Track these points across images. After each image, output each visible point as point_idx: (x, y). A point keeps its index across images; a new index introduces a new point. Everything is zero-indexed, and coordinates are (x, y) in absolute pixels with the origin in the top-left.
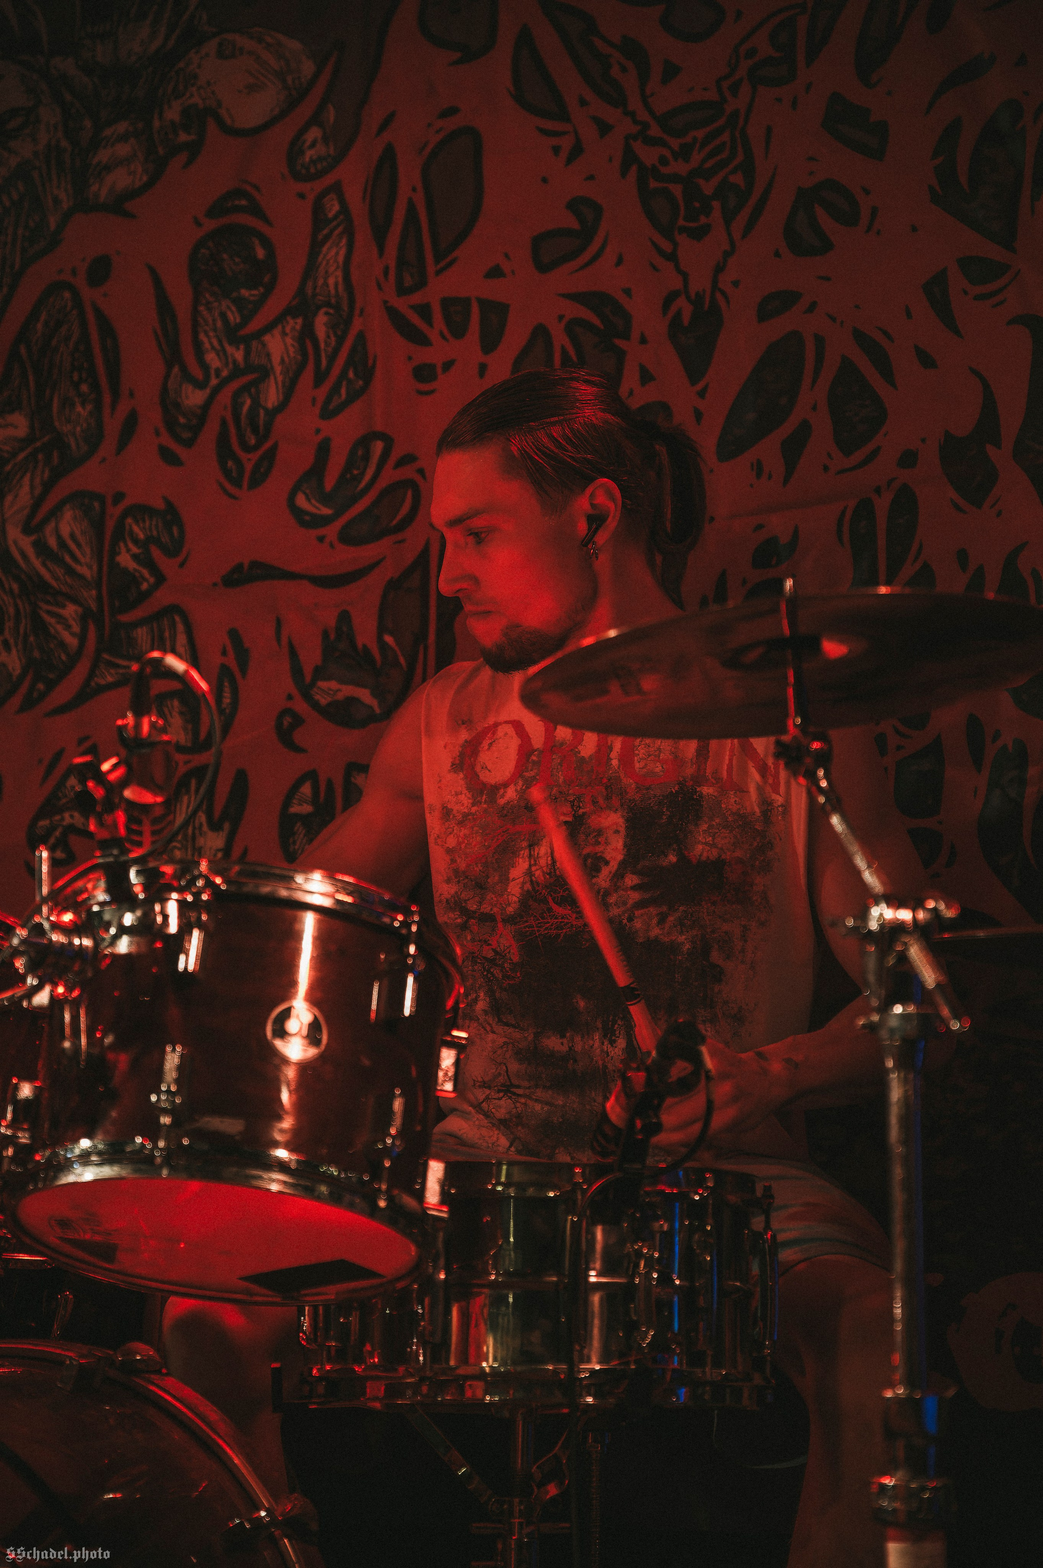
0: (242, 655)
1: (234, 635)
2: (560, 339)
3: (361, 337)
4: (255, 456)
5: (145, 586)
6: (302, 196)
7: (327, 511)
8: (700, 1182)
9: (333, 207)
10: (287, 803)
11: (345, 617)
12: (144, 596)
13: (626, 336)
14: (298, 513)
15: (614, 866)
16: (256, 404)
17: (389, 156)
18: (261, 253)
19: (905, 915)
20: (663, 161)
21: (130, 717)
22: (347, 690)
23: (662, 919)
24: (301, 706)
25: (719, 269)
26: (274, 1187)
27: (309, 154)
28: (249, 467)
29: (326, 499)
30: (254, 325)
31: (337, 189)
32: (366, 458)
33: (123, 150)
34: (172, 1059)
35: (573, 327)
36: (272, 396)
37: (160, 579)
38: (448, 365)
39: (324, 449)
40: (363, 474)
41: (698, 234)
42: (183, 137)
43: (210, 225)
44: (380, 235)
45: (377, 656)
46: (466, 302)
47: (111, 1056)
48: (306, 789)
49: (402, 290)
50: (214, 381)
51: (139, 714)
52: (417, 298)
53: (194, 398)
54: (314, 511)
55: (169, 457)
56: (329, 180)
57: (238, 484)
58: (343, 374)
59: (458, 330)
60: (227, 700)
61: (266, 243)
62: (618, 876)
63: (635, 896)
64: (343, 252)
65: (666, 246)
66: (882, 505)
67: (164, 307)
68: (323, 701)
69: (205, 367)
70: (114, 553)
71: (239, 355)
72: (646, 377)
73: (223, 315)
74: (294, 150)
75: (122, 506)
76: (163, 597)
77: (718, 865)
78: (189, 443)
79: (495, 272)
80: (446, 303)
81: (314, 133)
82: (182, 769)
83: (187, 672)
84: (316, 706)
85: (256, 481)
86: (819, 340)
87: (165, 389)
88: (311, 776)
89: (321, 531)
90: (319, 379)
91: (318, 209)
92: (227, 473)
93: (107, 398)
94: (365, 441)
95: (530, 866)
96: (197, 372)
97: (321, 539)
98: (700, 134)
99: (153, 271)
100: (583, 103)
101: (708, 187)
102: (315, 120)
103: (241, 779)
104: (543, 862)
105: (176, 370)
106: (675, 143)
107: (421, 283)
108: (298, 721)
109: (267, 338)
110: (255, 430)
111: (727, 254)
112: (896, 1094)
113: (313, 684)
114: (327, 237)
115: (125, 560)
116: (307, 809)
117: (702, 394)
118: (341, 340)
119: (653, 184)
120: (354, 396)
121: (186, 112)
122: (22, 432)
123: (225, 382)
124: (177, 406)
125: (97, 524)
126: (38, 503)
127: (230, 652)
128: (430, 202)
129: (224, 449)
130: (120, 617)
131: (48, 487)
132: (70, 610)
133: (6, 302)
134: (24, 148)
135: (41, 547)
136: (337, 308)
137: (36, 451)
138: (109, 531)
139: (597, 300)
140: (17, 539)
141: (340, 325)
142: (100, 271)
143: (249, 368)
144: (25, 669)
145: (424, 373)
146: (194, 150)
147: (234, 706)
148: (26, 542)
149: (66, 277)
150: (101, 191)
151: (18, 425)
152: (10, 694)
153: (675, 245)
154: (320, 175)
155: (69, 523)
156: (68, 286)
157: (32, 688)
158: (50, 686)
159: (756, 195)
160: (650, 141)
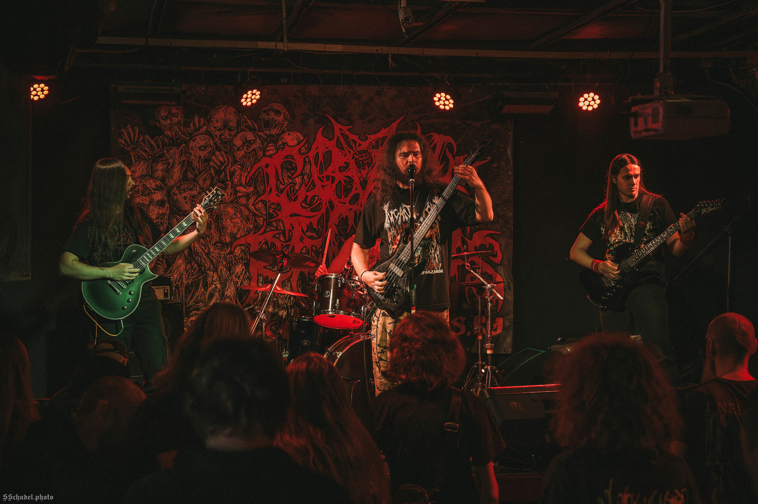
0: (293, 228)
1: (291, 224)
2: (343, 183)
3: (313, 181)
6: (301, 157)
7: (308, 207)
9: (307, 160)
10: (301, 251)
11: (311, 223)
12: (274, 217)
13: (353, 182)
14: (302, 206)
16: (294, 188)
17: (317, 153)
18: (294, 165)
20: (359, 158)
22: (311, 234)
24: (304, 236)
25: (367, 174)
27: (303, 151)
28: (293, 198)
29: (307, 205)
30: (293, 176)
31: (308, 157)
32: (314, 199)
33: (271, 148)
35: (345, 181)
36: (297, 187)
37: (278, 215)
38: (326, 186)
39: (307, 197)
40: (314, 201)
41: (364, 169)
42: (281, 147)
43: (285, 160)
44: (316, 165)
45: (317, 229)
46: (329, 176)
48: (305, 249)
49: (320, 174)
50: (286, 184)
52: (322, 175)
53: (282, 187)
54: (305, 206)
55: (278, 196)
56: (307, 155)
57: (291, 201)
58: (310, 186)
59: (328, 180)
60: (291, 234)
61: (296, 165)
64: (309, 167)
67: (277, 172)
68: (308, 236)
69: (285, 182)
70: (269, 210)
71: (291, 181)
72: (356, 189)
73: (287, 174)
74: (300, 150)
75: (270, 203)
76: (278, 218)
78: (281, 194)
79: (333, 172)
80: (326, 176)
81: (303, 148)
82: (284, 245)
84: (306, 236)
85: (295, 201)
87: (277, 185)
88: (306, 247)
89: (306, 209)
90: (306, 186)
91: (304, 160)
92: (289, 199)
93: (266, 185)
94: (314, 196)
96: (283, 183)
97: (307, 211)
98: (364, 155)
99: (275, 167)
100: (347, 148)
101: (366, 162)
102: (304, 146)
103: (293, 247)
105: (279, 182)
106: (360, 155)
107: (323, 173)
108: (304, 238)
109: (296, 179)
110: (294, 193)
111: (368, 172)
113: (306, 233)
114: (306, 165)
115: (271, 211)
116: (305, 252)
117: (364, 192)
118: (309, 180)
119: (357, 161)
120: (312, 189)
121: (282, 143)
122: (252, 190)
123: (288, 185)
124: (279, 187)
125: (265, 206)
126: (255, 201)
127: (290, 226)
128: (324, 161)
129: (288, 195)
130: (270, 220)
131: (256, 199)
132: (261, 219)
133: (251, 170)
134: (254, 146)
135: (255, 208)
136: (309, 175)
137: (254, 193)
138: (268, 206)
139: (348, 177)
140: (252, 207)
141: (310, 177)
142: (267, 166)
143: (292, 183)
144: (253, 228)
145: (323, 186)
146: (283, 148)
147: (292, 235)
148: (253, 208)
149: (261, 166)
150: (268, 154)
151: (252, 189)
152: (251, 232)
153: (360, 170)
154: (305, 154)
155: (260, 205)
156: (262, 168)
157: (255, 231)
158: (258, 231)
159: (373, 164)
160: (356, 155)
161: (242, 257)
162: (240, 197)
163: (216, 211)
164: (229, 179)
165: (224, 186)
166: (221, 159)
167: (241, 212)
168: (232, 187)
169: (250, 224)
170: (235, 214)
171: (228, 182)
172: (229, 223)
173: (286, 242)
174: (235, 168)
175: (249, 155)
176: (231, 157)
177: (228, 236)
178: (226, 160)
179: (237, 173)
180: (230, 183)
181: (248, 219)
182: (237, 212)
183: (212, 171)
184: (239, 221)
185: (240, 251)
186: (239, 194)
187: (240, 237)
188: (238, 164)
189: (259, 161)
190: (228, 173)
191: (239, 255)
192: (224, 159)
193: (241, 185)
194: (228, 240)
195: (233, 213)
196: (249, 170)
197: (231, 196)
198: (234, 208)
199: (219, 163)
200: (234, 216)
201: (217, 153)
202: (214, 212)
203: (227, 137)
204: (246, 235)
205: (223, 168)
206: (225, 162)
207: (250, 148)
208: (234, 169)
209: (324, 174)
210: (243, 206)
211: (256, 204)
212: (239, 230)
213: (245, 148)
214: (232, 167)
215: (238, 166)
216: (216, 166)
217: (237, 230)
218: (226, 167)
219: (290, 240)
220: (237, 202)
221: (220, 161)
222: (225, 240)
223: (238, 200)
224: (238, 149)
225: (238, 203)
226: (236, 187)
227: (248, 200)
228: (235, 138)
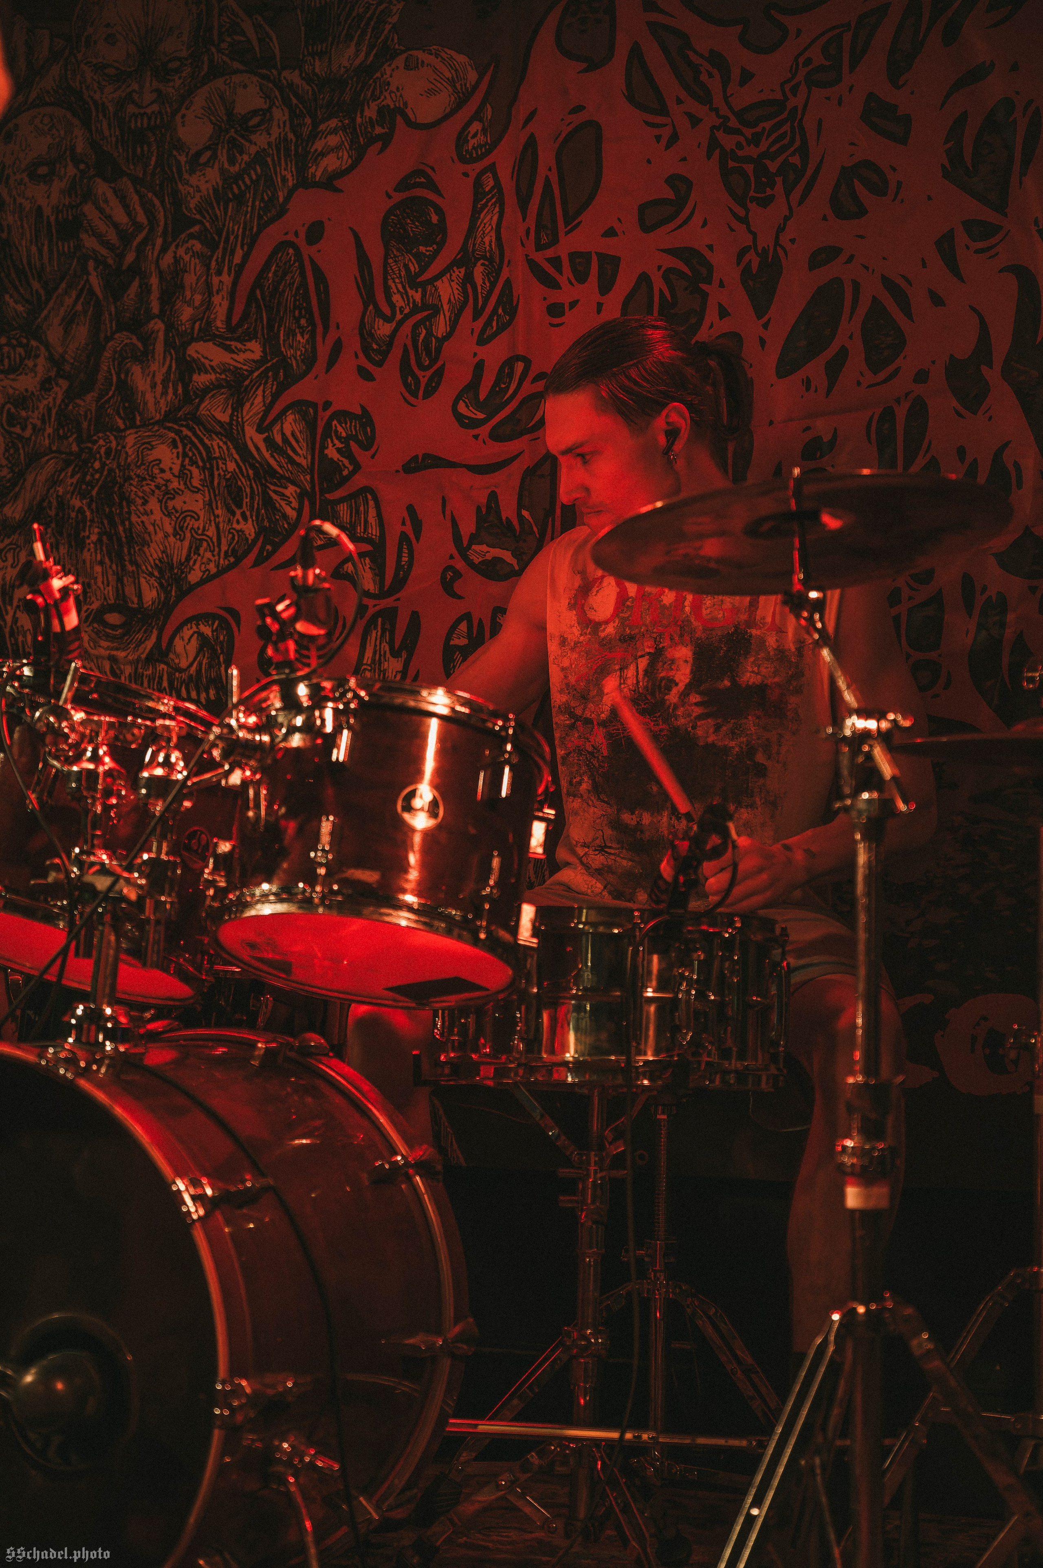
0: (417, 526)
1: (411, 509)
2: (659, 284)
3: (508, 283)
4: (429, 373)
5: (345, 473)
6: (466, 175)
7: (481, 416)
8: (731, 924)
9: (489, 182)
10: (449, 637)
11: (493, 496)
12: (346, 479)
13: (709, 282)
14: (459, 417)
15: (681, 686)
16: (429, 334)
17: (531, 144)
18: (435, 219)
19: (872, 724)
20: (739, 146)
21: (299, 572)
22: (494, 552)
23: (717, 728)
24: (460, 565)
25: (781, 229)
26: (404, 923)
27: (473, 142)
28: (424, 382)
29: (480, 407)
30: (429, 274)
31: (492, 168)
32: (511, 375)
33: (333, 140)
34: (326, 827)
35: (668, 274)
36: (441, 327)
37: (357, 467)
38: (573, 304)
39: (479, 367)
40: (508, 388)
41: (765, 202)
42: (378, 130)
43: (398, 197)
44: (523, 203)
45: (517, 526)
46: (586, 257)
47: (283, 822)
48: (463, 626)
49: (539, 247)
50: (399, 317)
51: (306, 567)
52: (550, 253)
53: (384, 329)
54: (471, 415)
55: (365, 375)
56: (486, 162)
57: (415, 394)
58: (495, 311)
59: (581, 277)
60: (405, 558)
61: (439, 211)
62: (684, 694)
63: (698, 711)
64: (495, 218)
65: (741, 212)
66: (901, 413)
67: (363, 260)
68: (477, 561)
69: (392, 306)
70: (324, 447)
71: (418, 296)
72: (723, 313)
73: (406, 266)
74: (461, 139)
75: (328, 413)
76: (359, 481)
77: (762, 689)
78: (380, 364)
79: (611, 233)
80: (572, 256)
81: (476, 126)
82: (371, 611)
83: (338, 536)
84: (471, 564)
85: (429, 393)
86: (856, 286)
87: (362, 323)
88: (468, 617)
89: (476, 431)
90: (477, 314)
91: (478, 183)
92: (407, 386)
93: (320, 329)
94: (510, 363)
95: (620, 684)
96: (387, 311)
97: (476, 437)
98: (768, 125)
99: (356, 233)
100: (679, 101)
101: (773, 167)
102: (477, 116)
103: (415, 617)
104: (629, 682)
105: (371, 307)
106: (748, 132)
107: (555, 241)
108: (458, 575)
109: (438, 283)
110: (429, 353)
111: (787, 219)
112: (862, 858)
113: (469, 547)
114: (484, 206)
115: (331, 453)
116: (463, 641)
117: (766, 326)
118: (493, 285)
119: (731, 164)
120: (502, 328)
121: (380, 111)
122: (257, 355)
123: (407, 317)
124: (371, 335)
125: (311, 426)
126: (268, 408)
127: (408, 522)
128: (561, 179)
129: (405, 368)
130: (327, 496)
131: (276, 396)
132: (291, 490)
133: (246, 257)
134: (261, 140)
135: (270, 443)
136: (491, 260)
137: (267, 370)
138: (320, 431)
139: (687, 254)
140: (253, 436)
141: (493, 273)
142: (315, 233)
143: (425, 306)
144: (258, 535)
145: (555, 310)
146: (386, 140)
147: (410, 563)
148: (259, 439)
149: (291, 237)
150: (317, 172)
151: (254, 350)
152: (246, 553)
153: (747, 211)
154: (480, 158)
155: (291, 424)
156: (292, 244)
157: (262, 548)
158: (276, 547)
159: (809, 172)
160: (729, 131)
161: (199, 671)
162: (204, 392)
163: (103, 465)
164: (155, 308)
165: (139, 345)
166: (121, 217)
167: (209, 463)
168: (168, 344)
169: (244, 515)
170: (183, 475)
171: (151, 325)
172: (157, 515)
173: (383, 594)
174: (181, 252)
175: (239, 187)
176: (162, 202)
177: (151, 574)
178: (141, 218)
179: (190, 279)
180: (158, 326)
181: (234, 497)
182: (193, 463)
183: (95, 281)
184: (195, 503)
185: (194, 643)
186: (201, 379)
187: (202, 582)
188: (192, 236)
189: (282, 212)
190: (154, 281)
191: (191, 664)
192: (129, 214)
193: (207, 334)
194: (150, 595)
195: (176, 469)
196: (237, 259)
197: (165, 393)
198: (180, 445)
199: (112, 237)
200: (175, 484)
201: (102, 188)
202: (97, 465)
203: (149, 111)
204: (222, 571)
205: (130, 257)
206: (139, 227)
207: (241, 153)
208: (175, 257)
209: (567, 245)
210: (217, 434)
211: (275, 421)
212: (195, 548)
213: (223, 156)
214: (164, 250)
215: (193, 242)
216: (104, 252)
217: (190, 548)
218: (140, 251)
219: (400, 583)
220: (194, 418)
221: (116, 226)
222: (140, 596)
223: (197, 408)
224: (194, 163)
225: (199, 422)
226: (185, 345)
227: (238, 406)
228: (183, 111)
